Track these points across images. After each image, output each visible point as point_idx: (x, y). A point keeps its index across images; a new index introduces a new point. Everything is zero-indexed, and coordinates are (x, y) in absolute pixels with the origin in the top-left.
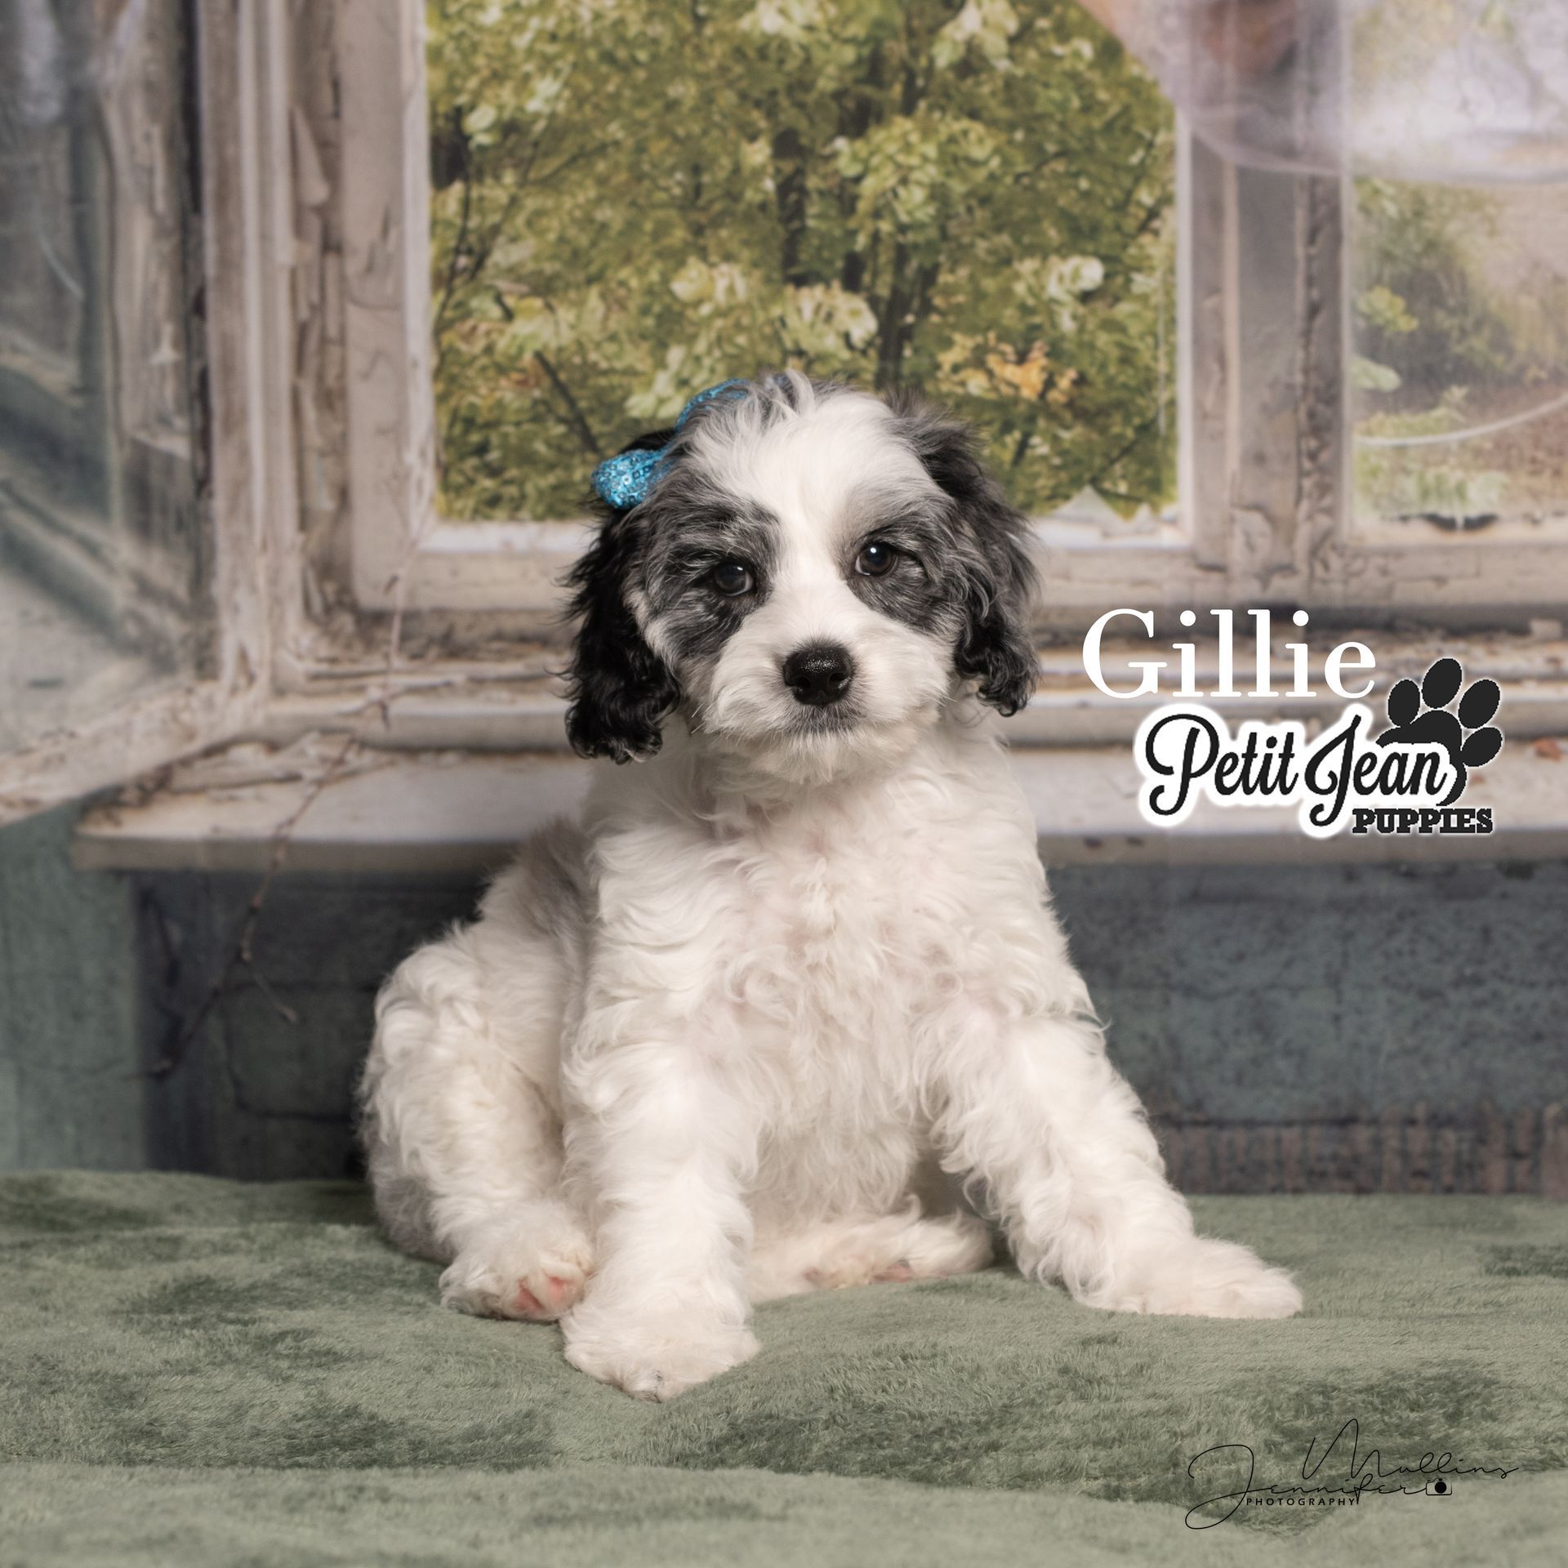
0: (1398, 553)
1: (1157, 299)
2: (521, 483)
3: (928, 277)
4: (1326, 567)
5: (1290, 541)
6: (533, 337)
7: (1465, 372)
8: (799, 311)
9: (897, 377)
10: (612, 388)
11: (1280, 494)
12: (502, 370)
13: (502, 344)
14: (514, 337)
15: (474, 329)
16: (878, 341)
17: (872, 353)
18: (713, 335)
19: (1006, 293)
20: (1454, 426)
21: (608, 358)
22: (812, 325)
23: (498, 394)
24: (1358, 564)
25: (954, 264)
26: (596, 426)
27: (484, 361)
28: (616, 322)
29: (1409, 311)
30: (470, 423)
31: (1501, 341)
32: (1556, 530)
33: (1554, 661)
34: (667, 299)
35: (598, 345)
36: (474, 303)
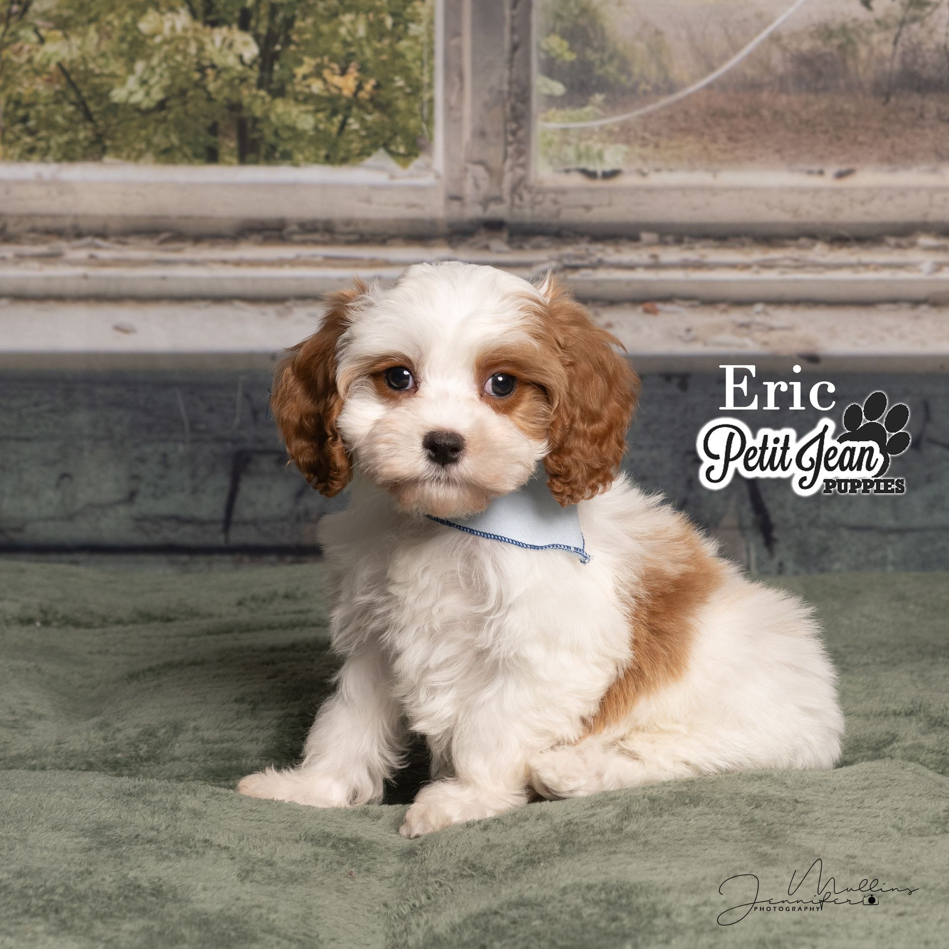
0: (563, 191)
1: (424, 39)
2: (47, 139)
3: (289, 23)
4: (521, 198)
5: (500, 183)
6: (56, 53)
7: (603, 85)
8: (213, 42)
9: (271, 81)
10: (102, 85)
11: (494, 155)
12: (37, 73)
13: (38, 57)
14: (45, 54)
15: (21, 48)
16: (260, 60)
17: (256, 67)
18: (162, 55)
19: (335, 34)
20: (597, 117)
21: (100, 67)
22: (221, 50)
23: (35, 87)
24: (540, 198)
25: (304, 16)
26: (92, 106)
27: (26, 67)
28: (105, 46)
29: (571, 49)
30: (18, 104)
31: (625, 67)
32: (656, 179)
33: (654, 256)
34: (135, 33)
35: (94, 59)
36: (22, 33)
